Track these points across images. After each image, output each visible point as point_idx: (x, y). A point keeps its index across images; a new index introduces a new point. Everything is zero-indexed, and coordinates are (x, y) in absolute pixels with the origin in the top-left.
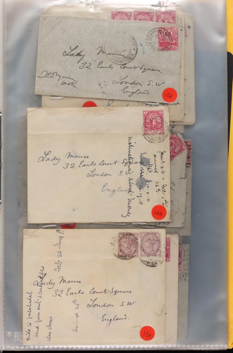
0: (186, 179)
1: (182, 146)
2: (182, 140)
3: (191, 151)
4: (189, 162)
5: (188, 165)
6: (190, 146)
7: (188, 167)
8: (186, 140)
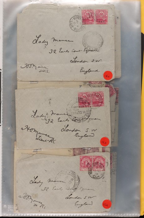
0: (115, 112)
1: (113, 92)
2: (113, 88)
3: (119, 94)
4: (117, 101)
5: (117, 103)
6: (118, 91)
7: (117, 104)
8: (116, 88)
